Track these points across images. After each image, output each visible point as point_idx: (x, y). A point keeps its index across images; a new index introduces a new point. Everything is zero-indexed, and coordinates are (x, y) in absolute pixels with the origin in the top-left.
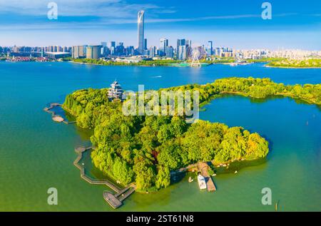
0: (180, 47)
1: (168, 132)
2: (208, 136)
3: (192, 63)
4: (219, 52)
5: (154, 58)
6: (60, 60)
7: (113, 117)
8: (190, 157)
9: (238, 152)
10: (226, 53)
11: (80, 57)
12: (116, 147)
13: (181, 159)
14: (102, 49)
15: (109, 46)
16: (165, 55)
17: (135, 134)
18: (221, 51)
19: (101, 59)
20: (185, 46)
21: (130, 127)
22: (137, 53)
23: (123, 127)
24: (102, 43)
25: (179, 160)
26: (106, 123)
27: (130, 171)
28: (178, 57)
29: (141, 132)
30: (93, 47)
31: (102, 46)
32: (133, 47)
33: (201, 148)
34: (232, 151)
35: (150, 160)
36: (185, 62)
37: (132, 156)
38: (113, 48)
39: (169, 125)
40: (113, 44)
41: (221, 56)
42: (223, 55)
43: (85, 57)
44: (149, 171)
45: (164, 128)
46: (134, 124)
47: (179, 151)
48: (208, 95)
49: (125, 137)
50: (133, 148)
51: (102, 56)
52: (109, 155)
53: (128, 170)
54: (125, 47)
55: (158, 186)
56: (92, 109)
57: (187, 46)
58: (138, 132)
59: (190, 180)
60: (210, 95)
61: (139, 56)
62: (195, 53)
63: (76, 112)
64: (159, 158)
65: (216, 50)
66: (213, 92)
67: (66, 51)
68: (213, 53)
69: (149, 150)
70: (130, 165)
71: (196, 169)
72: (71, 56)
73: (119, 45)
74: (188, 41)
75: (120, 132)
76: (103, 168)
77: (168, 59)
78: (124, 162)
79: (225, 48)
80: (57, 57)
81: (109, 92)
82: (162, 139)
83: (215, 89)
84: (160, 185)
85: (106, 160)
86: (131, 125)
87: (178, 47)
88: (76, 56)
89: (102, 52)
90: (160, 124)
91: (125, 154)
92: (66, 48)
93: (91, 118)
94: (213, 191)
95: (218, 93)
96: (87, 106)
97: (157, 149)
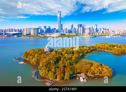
0: (79, 28)
1: (70, 63)
2: (86, 64)
3: (85, 36)
4: (101, 30)
5: (66, 34)
6: (15, 36)
7: (47, 59)
8: (78, 71)
9: (98, 72)
10: (105, 31)
11: (27, 34)
12: (49, 68)
13: (74, 71)
14: (39, 30)
15: (43, 28)
16: (72, 32)
17: (57, 64)
18: (102, 30)
19: (39, 35)
20: (81, 28)
21: (55, 62)
22: (57, 31)
23: (51, 61)
24: (39, 27)
25: (73, 72)
26: (44, 61)
27: (55, 75)
28: (78, 33)
29: (59, 63)
30: (34, 29)
31: (39, 29)
32: (55, 29)
33: (82, 68)
34: (95, 71)
35: (62, 71)
36: (82, 36)
37: (56, 70)
38: (45, 29)
39: (70, 60)
40: (45, 27)
41: (101, 32)
42: (103, 32)
43: (30, 34)
44: (62, 74)
45: (68, 61)
46: (56, 61)
47: (73, 69)
48: (90, 50)
49: (53, 65)
50: (56, 68)
51: (39, 33)
52: (47, 70)
53: (54, 74)
54: (51, 29)
55: (65, 79)
56: (38, 56)
57: (83, 27)
58: (58, 63)
59: (77, 78)
60: (91, 51)
61: (59, 33)
62: (87, 31)
63: (30, 59)
64: (66, 71)
65: (99, 30)
66: (93, 49)
67: (19, 31)
68: (97, 31)
69: (62, 69)
70: (55, 73)
71: (80, 76)
72: (22, 34)
73: (48, 28)
74: (83, 25)
75: (51, 63)
76: (44, 75)
77: (73, 34)
78: (53, 72)
79: (105, 28)
80: (14, 35)
81: (45, 49)
82: (68, 65)
83: (94, 48)
84: (66, 79)
85: (45, 73)
86: (55, 60)
87: (78, 28)
88: (25, 34)
89: (39, 32)
90: (67, 60)
91: (53, 70)
92: (18, 30)
93: (38, 60)
94: (86, 82)
95: (96, 50)
96: (35, 56)
97: (65, 68)
